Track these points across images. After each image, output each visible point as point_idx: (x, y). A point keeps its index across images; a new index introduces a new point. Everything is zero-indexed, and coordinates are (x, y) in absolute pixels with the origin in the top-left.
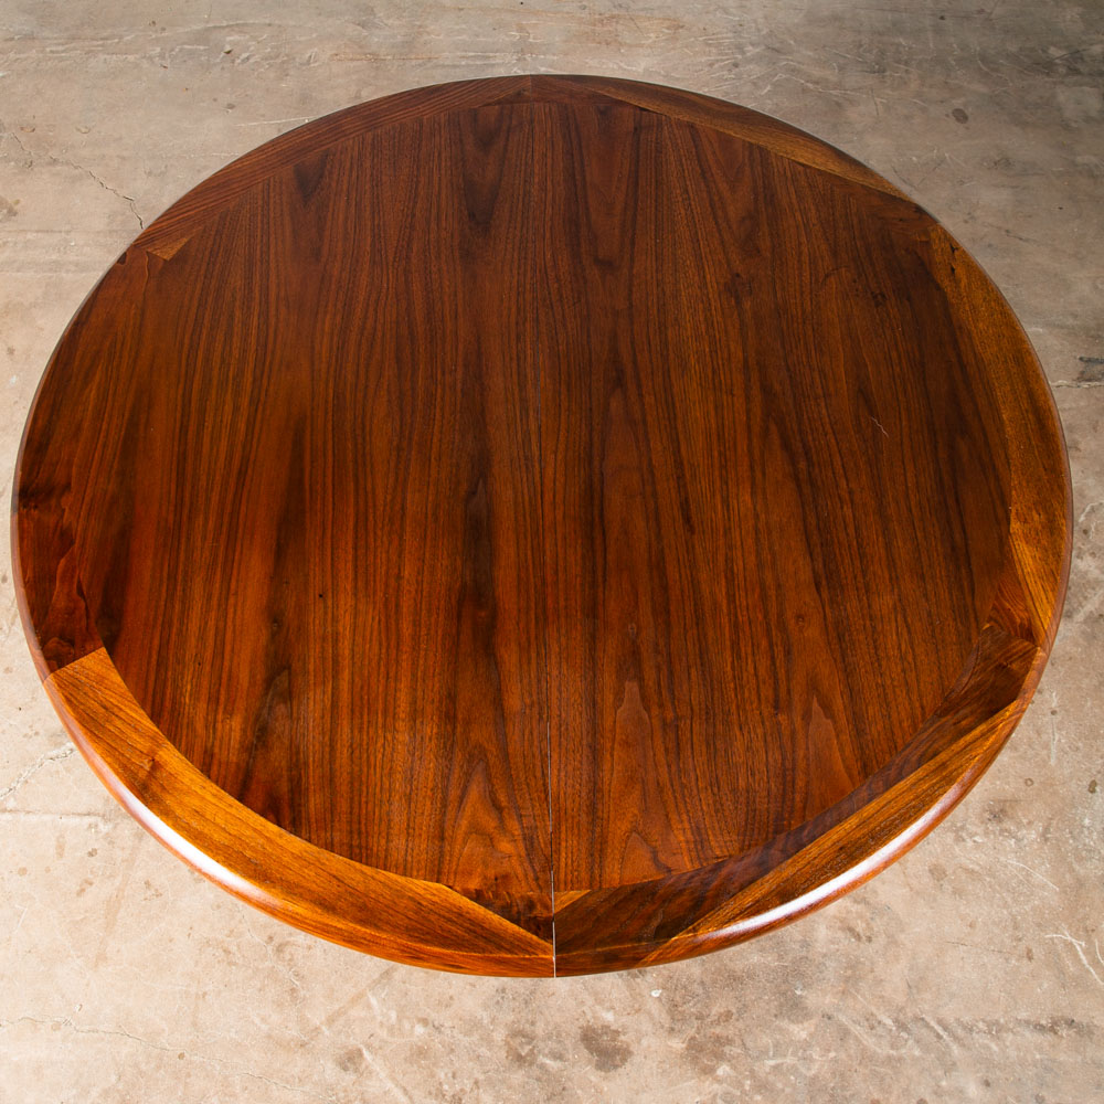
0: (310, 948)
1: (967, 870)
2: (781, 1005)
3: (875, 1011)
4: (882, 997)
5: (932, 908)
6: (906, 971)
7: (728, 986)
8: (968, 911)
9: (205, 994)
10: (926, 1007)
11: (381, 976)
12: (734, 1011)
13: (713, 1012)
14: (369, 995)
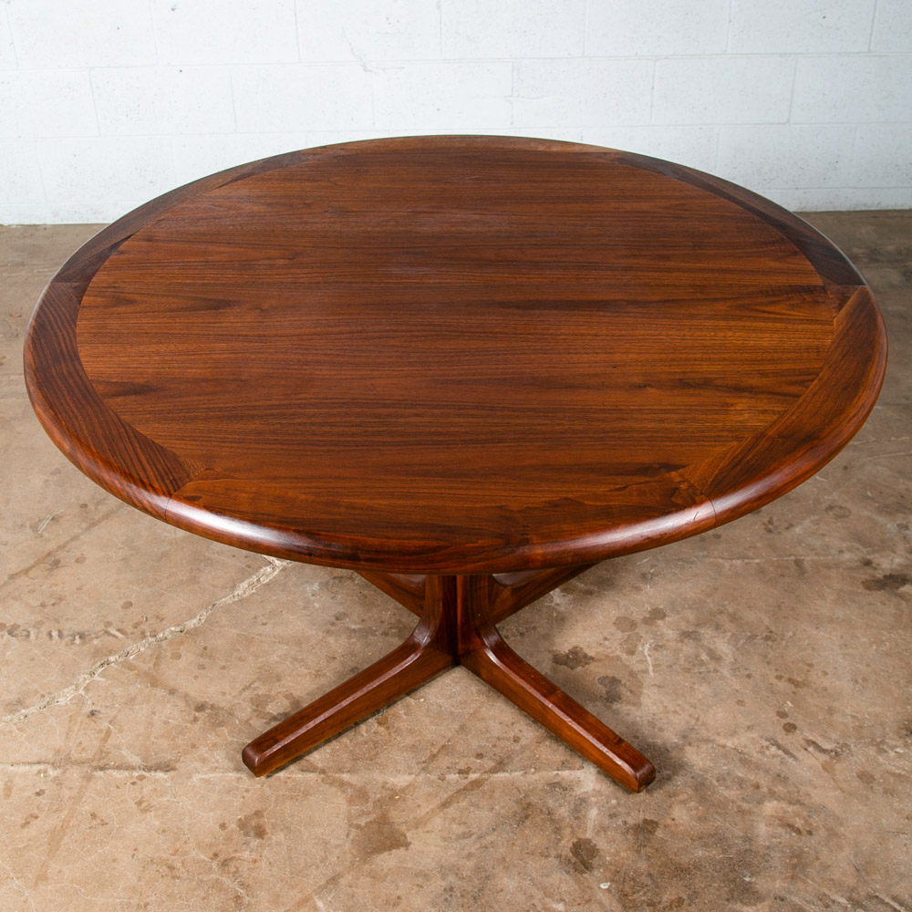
0: (255, 861)
1: (894, 774)
2: (732, 891)
3: (827, 892)
4: (832, 880)
5: (866, 805)
6: (851, 857)
7: (676, 876)
8: (901, 806)
9: (146, 905)
10: (877, 886)
11: (328, 882)
12: (685, 897)
13: (664, 899)
14: (316, 898)
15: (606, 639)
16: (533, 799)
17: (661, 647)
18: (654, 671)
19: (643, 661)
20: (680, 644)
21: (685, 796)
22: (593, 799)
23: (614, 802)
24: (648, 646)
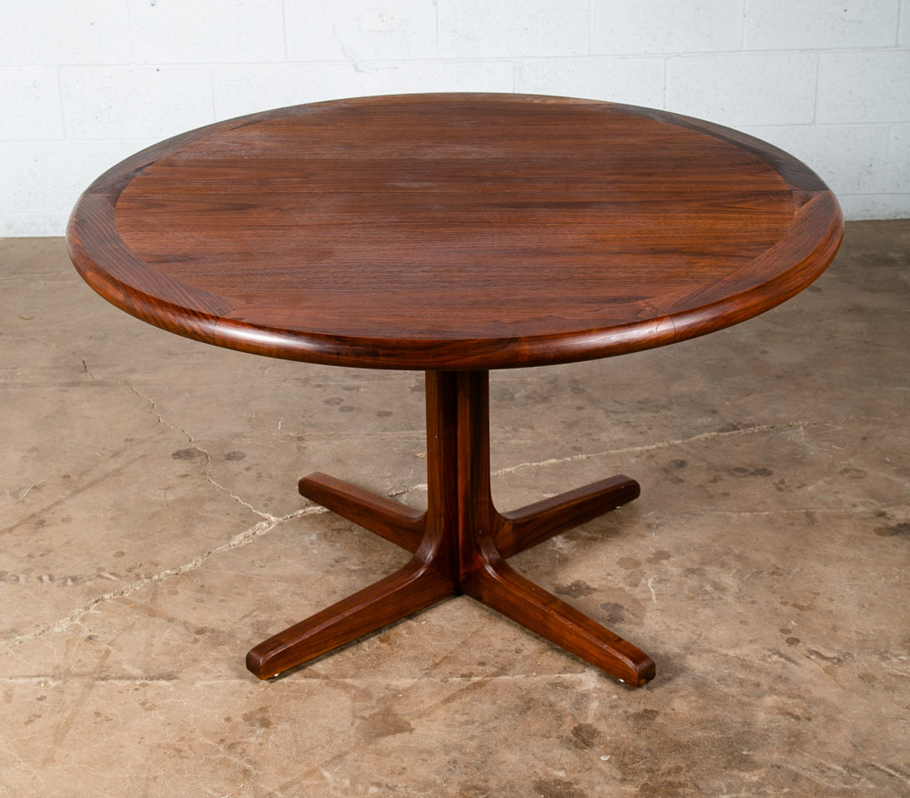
0: (262, 744)
1: (896, 676)
2: (729, 762)
3: (823, 762)
4: (829, 753)
5: (867, 699)
6: (849, 737)
7: (675, 751)
8: (902, 699)
9: (155, 778)
10: (874, 758)
11: (334, 758)
12: (683, 766)
13: (663, 767)
14: (322, 770)
15: (609, 574)
16: (535, 695)
17: (665, 580)
18: (657, 599)
19: (646, 591)
20: (684, 579)
21: (686, 692)
22: (595, 695)
23: (615, 697)
24: (652, 580)
